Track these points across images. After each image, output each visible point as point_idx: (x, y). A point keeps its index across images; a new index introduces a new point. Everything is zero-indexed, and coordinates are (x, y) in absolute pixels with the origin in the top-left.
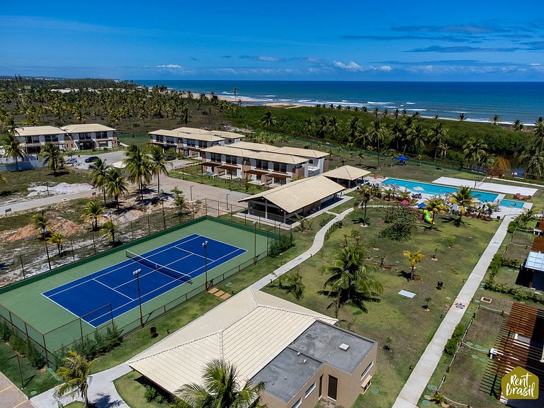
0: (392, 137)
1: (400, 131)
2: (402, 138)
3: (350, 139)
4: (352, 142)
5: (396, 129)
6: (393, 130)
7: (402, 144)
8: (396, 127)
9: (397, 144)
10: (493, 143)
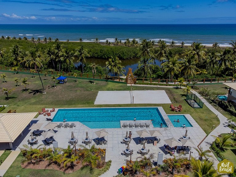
0: (49, 59)
1: (53, 53)
2: (56, 58)
3: (15, 63)
4: (17, 65)
5: (50, 53)
6: (48, 54)
7: (56, 63)
8: (49, 51)
9: (53, 65)
10: (105, 54)
